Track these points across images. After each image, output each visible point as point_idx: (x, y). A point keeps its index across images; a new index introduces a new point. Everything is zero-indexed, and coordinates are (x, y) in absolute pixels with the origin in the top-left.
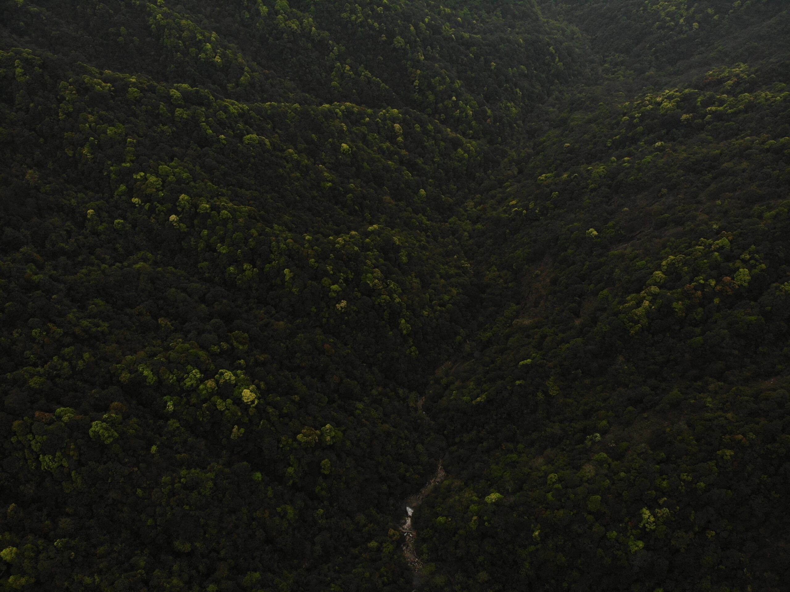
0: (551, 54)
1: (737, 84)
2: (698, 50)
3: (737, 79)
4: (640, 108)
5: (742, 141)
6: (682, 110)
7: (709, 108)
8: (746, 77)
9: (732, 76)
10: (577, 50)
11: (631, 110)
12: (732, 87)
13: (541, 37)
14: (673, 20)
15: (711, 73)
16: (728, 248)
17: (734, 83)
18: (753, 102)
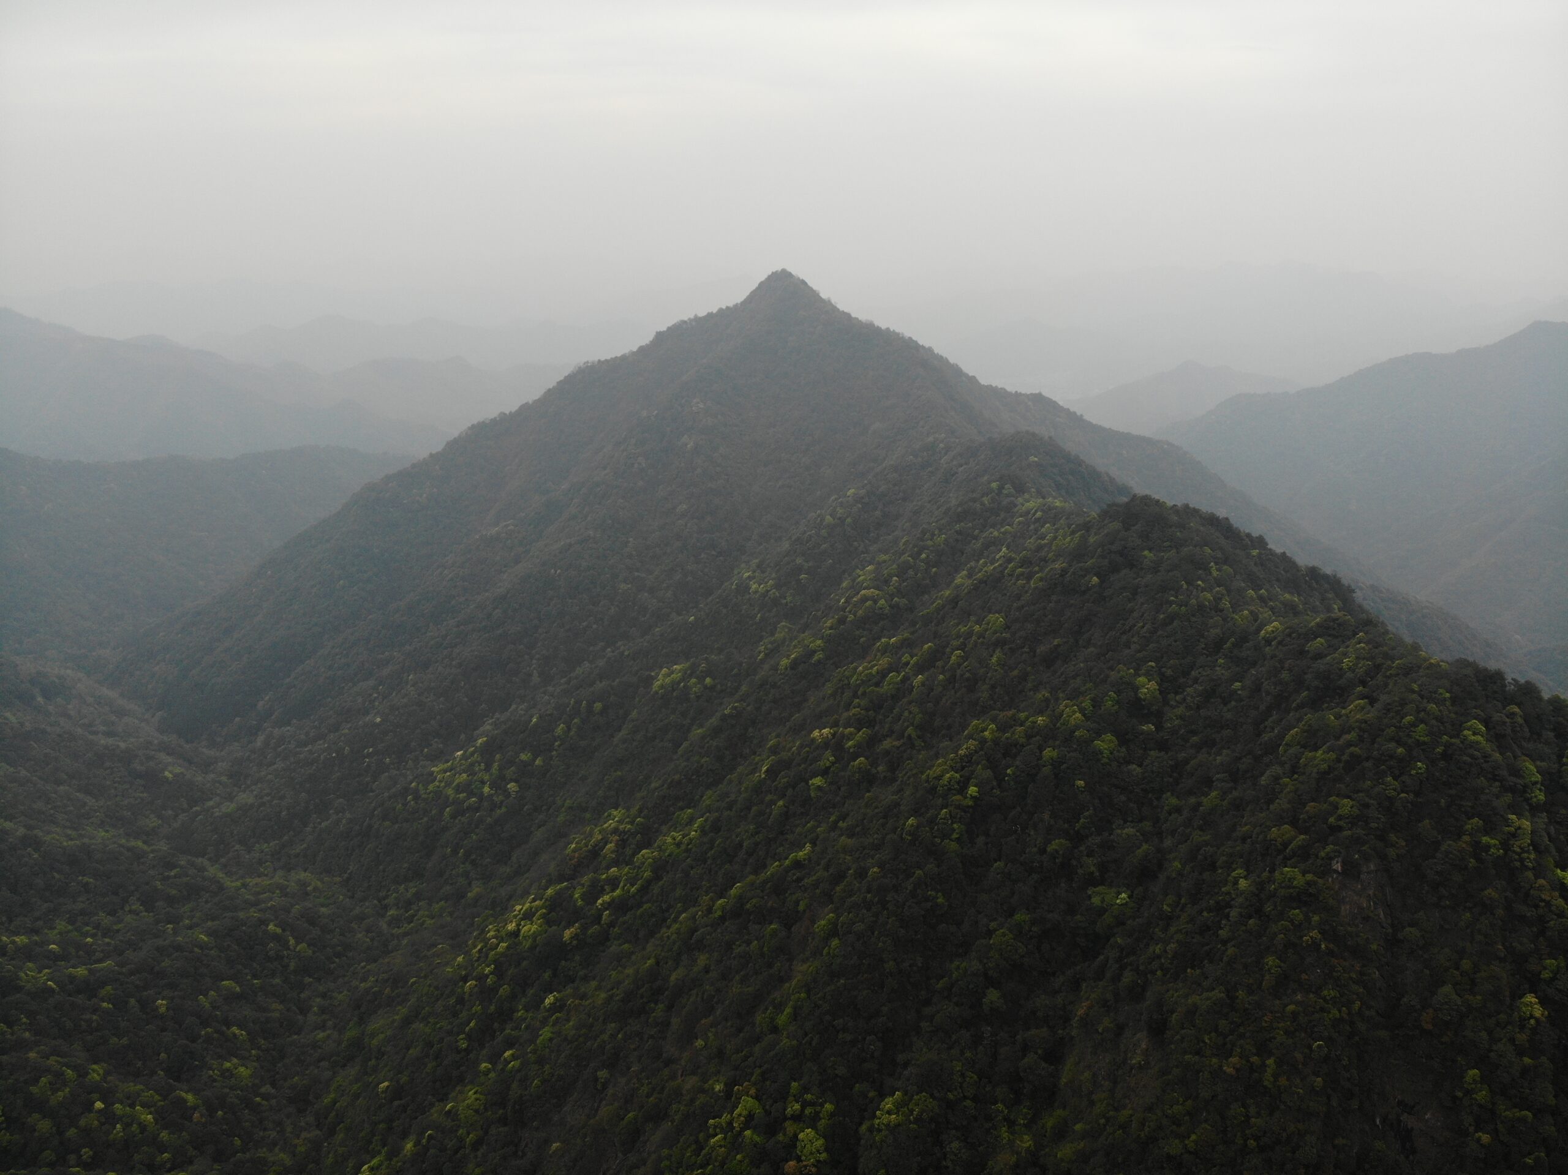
0: (275, 937)
1: (622, 844)
2: (537, 821)
3: (619, 836)
4: (487, 956)
5: (677, 926)
6: (558, 926)
7: (600, 901)
8: (629, 826)
9: (609, 836)
10: (323, 910)
11: (473, 965)
12: (617, 851)
13: (241, 915)
14: (471, 794)
15: (573, 846)
16: (758, 1111)
17: (617, 845)
18: (661, 857)
